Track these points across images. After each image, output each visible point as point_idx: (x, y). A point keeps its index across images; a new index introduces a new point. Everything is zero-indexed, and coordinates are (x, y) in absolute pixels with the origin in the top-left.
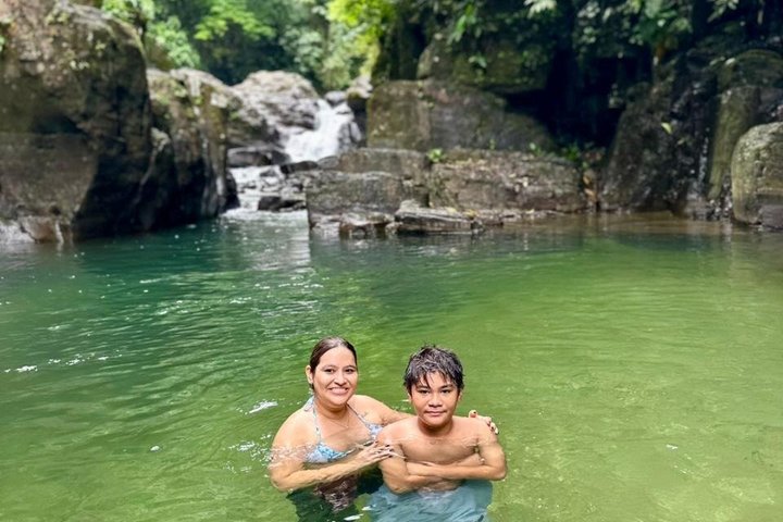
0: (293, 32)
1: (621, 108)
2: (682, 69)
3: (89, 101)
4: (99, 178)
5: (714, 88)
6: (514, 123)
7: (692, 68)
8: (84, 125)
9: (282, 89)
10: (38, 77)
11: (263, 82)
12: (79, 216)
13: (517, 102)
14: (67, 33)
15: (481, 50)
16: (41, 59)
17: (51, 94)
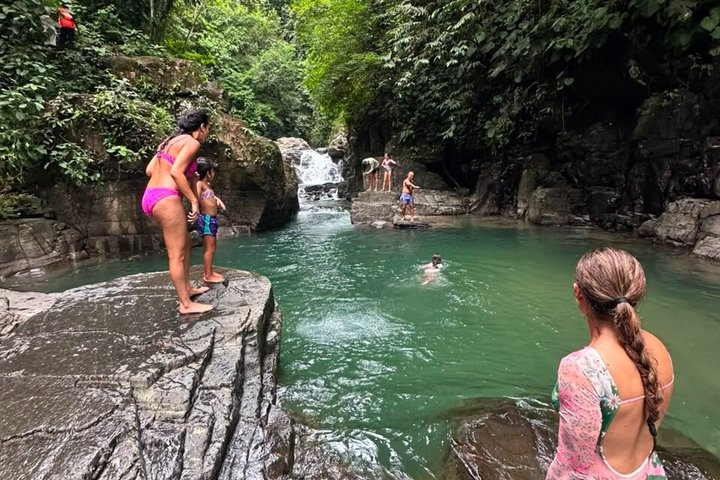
0: (293, 114)
1: (478, 172)
2: (505, 159)
3: (265, 177)
4: (266, 209)
5: (519, 169)
6: (430, 176)
7: (510, 158)
8: (263, 188)
9: (295, 146)
10: (244, 168)
11: (285, 142)
12: (259, 225)
13: (430, 167)
14: (256, 149)
15: (415, 144)
16: (246, 160)
17: (250, 175)
